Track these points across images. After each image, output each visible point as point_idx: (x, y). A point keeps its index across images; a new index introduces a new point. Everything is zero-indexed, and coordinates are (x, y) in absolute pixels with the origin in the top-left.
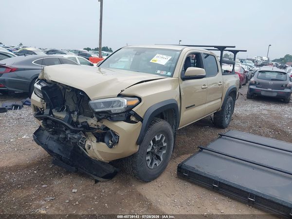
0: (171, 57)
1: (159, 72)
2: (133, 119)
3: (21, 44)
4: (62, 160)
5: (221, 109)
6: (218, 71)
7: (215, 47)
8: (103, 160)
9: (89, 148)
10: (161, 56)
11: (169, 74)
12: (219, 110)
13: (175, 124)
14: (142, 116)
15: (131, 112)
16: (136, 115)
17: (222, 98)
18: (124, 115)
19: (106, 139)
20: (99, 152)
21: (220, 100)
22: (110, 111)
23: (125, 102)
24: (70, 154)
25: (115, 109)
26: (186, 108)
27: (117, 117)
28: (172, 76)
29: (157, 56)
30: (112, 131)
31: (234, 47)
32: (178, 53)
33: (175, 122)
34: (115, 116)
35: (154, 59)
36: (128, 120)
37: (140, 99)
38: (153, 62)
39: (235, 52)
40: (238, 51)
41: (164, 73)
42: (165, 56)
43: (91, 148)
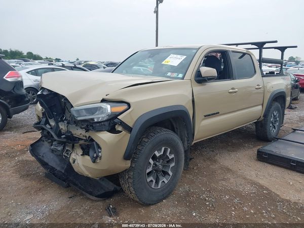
0: (185, 57)
1: (169, 74)
2: (119, 128)
3: (78, 59)
4: (54, 174)
5: (262, 118)
6: (255, 72)
7: (252, 44)
8: (90, 176)
9: (74, 162)
10: (175, 56)
11: (181, 76)
12: (260, 120)
13: (186, 135)
14: (131, 125)
15: (116, 120)
16: (122, 123)
17: (262, 105)
18: (107, 124)
19: (91, 152)
20: (84, 166)
21: (260, 107)
22: (93, 119)
23: (108, 108)
24: (66, 167)
25: (99, 117)
26: (205, 116)
27: (99, 126)
28: (183, 78)
29: (170, 56)
30: (96, 142)
31: (276, 42)
32: (195, 51)
33: (186, 133)
34: (98, 125)
35: (166, 60)
36: (113, 130)
37: (129, 105)
38: (165, 63)
39: (282, 49)
40: (286, 48)
41: (175, 75)
42: (179, 56)
43: (76, 162)
